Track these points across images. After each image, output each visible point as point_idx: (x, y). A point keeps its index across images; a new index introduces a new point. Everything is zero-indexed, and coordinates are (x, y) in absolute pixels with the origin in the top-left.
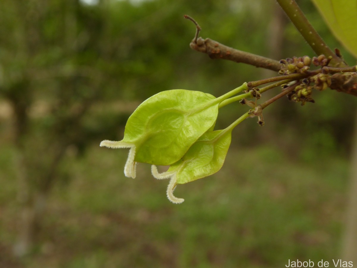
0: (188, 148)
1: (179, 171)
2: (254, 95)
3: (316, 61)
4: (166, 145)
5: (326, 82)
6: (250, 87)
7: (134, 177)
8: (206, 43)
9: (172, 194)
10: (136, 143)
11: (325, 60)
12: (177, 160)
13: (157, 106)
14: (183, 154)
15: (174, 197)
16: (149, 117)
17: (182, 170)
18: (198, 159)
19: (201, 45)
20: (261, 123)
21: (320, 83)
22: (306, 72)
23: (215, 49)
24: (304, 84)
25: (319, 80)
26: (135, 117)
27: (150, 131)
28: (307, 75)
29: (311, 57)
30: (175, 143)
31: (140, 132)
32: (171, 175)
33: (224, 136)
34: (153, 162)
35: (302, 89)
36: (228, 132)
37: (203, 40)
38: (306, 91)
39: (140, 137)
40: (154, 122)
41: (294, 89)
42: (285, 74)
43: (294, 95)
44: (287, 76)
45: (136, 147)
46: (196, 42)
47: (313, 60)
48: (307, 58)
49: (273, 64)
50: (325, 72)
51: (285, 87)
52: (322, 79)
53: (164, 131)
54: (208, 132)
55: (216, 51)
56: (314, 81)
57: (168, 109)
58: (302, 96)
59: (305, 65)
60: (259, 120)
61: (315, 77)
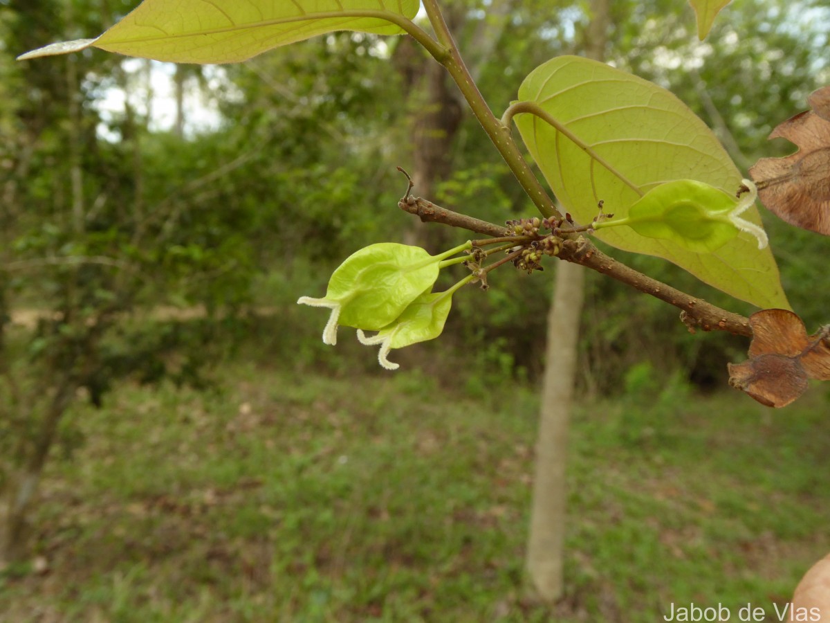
0: (406, 307)
1: (393, 334)
2: (477, 258)
3: (546, 222)
4: (377, 305)
5: (558, 245)
6: (475, 246)
7: (334, 343)
8: (417, 202)
9: (385, 358)
10: (341, 301)
11: (557, 222)
12: (391, 322)
13: (368, 260)
14: (399, 314)
15: (387, 362)
16: (360, 272)
17: (396, 334)
18: (414, 322)
19: (411, 205)
20: (485, 287)
21: (551, 246)
22: (535, 233)
23: (429, 209)
24: (533, 247)
25: (550, 243)
26: (343, 271)
27: (360, 287)
28: (537, 237)
29: (541, 219)
30: (389, 302)
31: (346, 289)
32: (383, 338)
33: (443, 300)
34: (359, 325)
35: (530, 253)
36: (448, 295)
37: (414, 198)
38: (536, 255)
39: (346, 294)
40: (365, 278)
41: (521, 253)
42: (512, 236)
43: (521, 260)
44: (514, 238)
45: (341, 306)
46: (406, 201)
47: (543, 222)
48: (536, 220)
49: (495, 229)
50: (557, 234)
51: (511, 252)
52: (554, 241)
53: (376, 288)
54: (424, 294)
55: (429, 212)
56: (544, 244)
57: (381, 263)
58: (530, 261)
59: (534, 227)
60: (483, 283)
61: (546, 241)
